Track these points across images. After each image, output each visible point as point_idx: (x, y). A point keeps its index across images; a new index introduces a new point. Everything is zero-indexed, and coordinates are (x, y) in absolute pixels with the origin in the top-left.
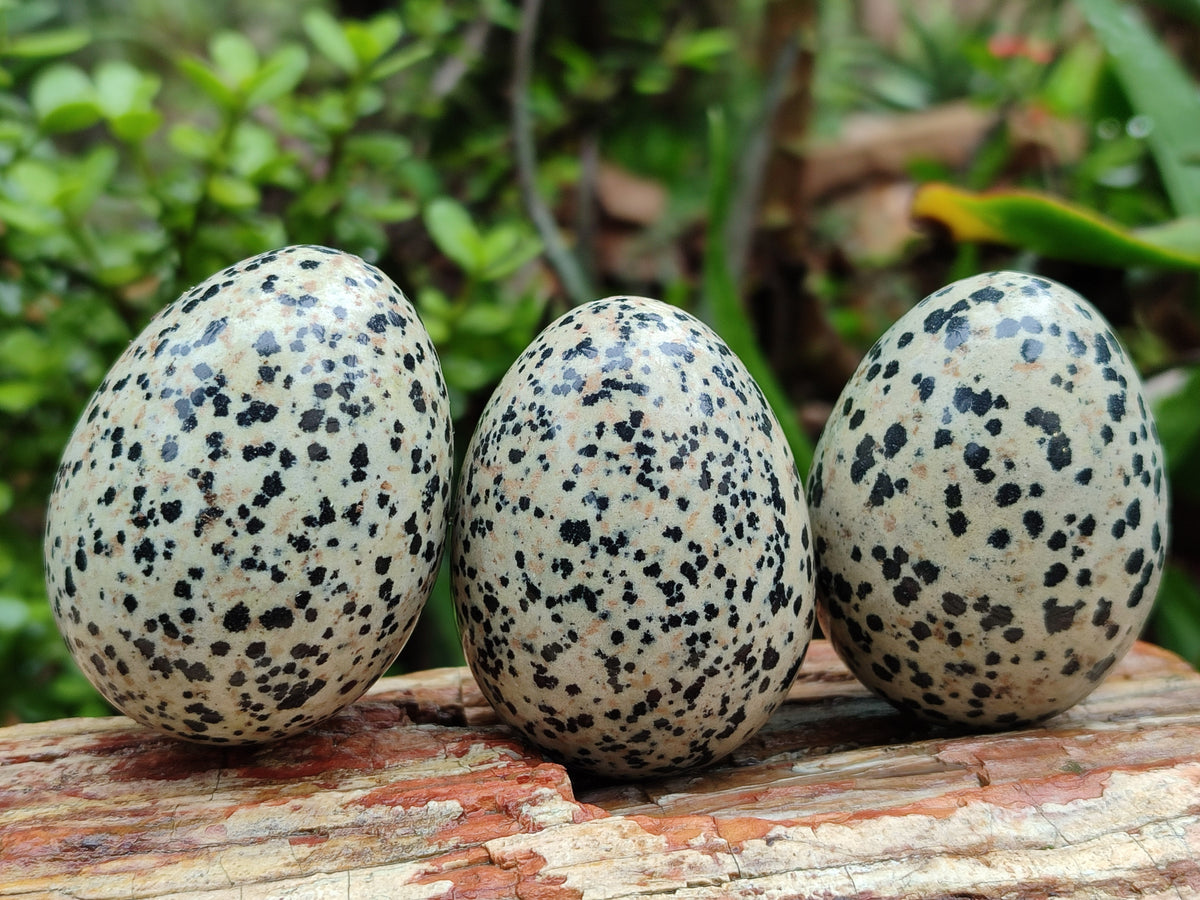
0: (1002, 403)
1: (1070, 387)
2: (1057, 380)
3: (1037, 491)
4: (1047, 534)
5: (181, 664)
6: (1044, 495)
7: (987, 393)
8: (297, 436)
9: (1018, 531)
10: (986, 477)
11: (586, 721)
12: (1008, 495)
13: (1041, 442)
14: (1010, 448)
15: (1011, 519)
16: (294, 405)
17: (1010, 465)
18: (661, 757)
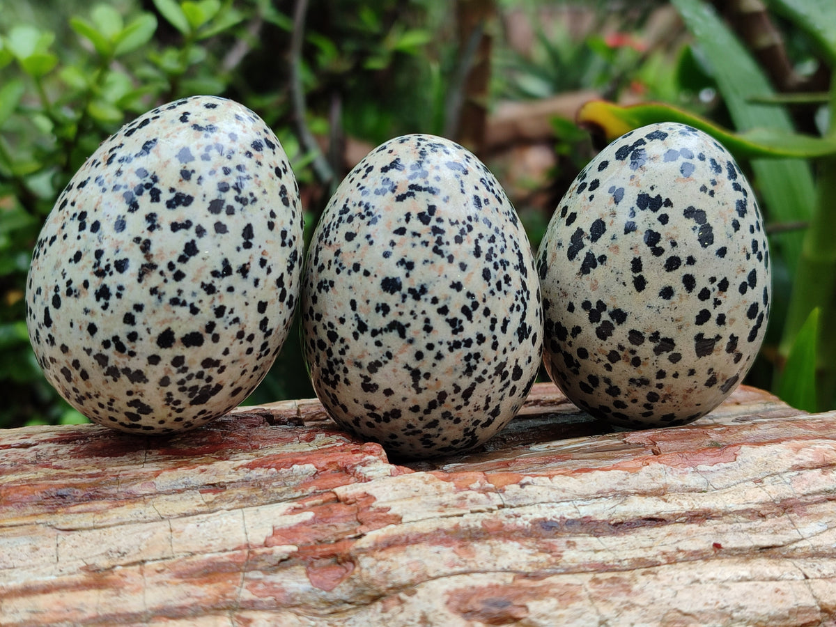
0: (668, 203)
1: (712, 193)
2: (704, 189)
3: (691, 261)
4: (698, 290)
5: (126, 371)
6: (696, 264)
7: (659, 197)
8: (207, 216)
9: (679, 287)
10: (658, 252)
11: (396, 413)
12: (673, 264)
13: (694, 229)
14: (674, 233)
15: (674, 279)
16: (204, 196)
17: (674, 244)
18: (445, 439)
